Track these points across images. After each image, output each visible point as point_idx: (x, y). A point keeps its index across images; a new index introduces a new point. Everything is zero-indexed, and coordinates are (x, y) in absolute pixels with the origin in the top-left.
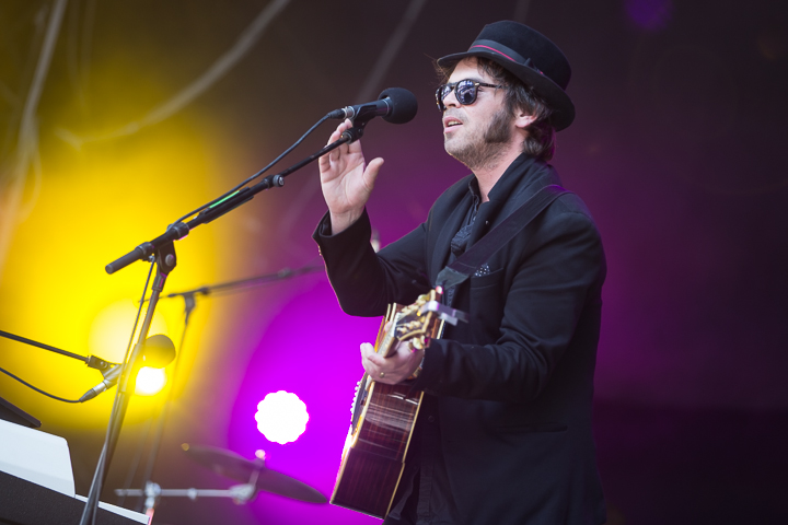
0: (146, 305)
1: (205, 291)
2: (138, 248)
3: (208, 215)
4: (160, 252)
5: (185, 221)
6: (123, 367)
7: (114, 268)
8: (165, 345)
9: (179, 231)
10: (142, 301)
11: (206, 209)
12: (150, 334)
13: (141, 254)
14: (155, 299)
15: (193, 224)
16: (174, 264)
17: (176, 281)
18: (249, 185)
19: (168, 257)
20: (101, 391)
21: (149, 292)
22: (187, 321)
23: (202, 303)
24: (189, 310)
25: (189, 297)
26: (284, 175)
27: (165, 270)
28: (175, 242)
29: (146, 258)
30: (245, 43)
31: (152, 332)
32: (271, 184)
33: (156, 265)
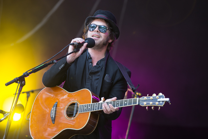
0: (17, 95)
1: (33, 91)
2: (14, 79)
3: (35, 71)
4: (21, 80)
5: (28, 72)
6: (10, 113)
7: (8, 84)
8: (21, 107)
9: (26, 75)
10: (16, 94)
11: (34, 69)
12: (18, 104)
13: (15, 81)
14: (19, 94)
15: (30, 73)
16: (24, 84)
17: (25, 89)
18: (47, 63)
19: (23, 82)
20: (3, 120)
21: (18, 92)
22: (27, 100)
23: (32, 95)
24: (28, 97)
25: (28, 93)
26: (57, 60)
27: (22, 86)
28: (25, 78)
29: (17, 82)
30: (45, 21)
31: (18, 103)
32: (53, 63)
33: (19, 84)
